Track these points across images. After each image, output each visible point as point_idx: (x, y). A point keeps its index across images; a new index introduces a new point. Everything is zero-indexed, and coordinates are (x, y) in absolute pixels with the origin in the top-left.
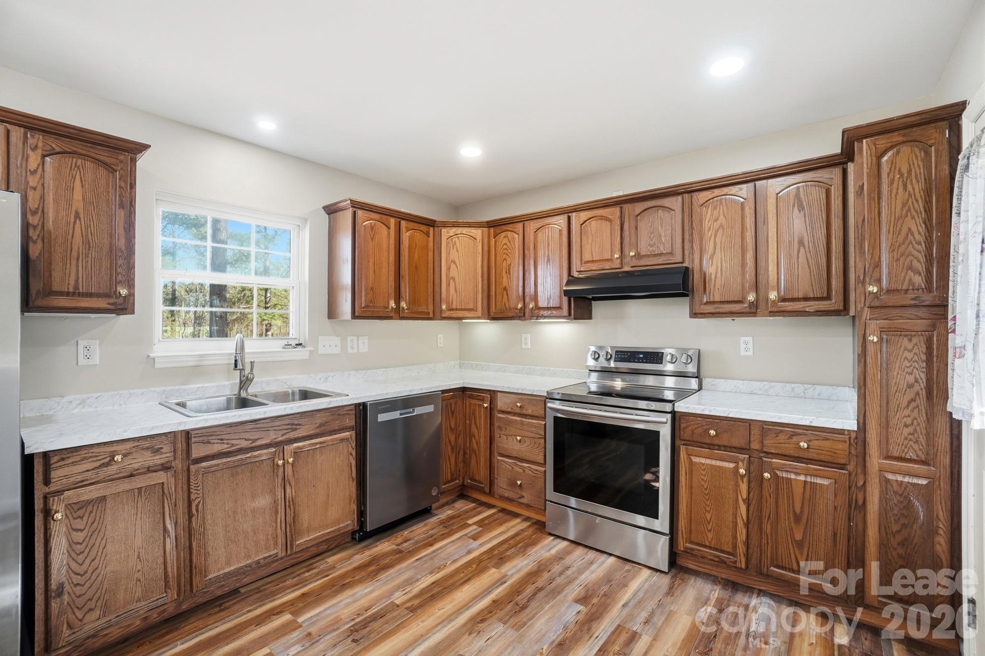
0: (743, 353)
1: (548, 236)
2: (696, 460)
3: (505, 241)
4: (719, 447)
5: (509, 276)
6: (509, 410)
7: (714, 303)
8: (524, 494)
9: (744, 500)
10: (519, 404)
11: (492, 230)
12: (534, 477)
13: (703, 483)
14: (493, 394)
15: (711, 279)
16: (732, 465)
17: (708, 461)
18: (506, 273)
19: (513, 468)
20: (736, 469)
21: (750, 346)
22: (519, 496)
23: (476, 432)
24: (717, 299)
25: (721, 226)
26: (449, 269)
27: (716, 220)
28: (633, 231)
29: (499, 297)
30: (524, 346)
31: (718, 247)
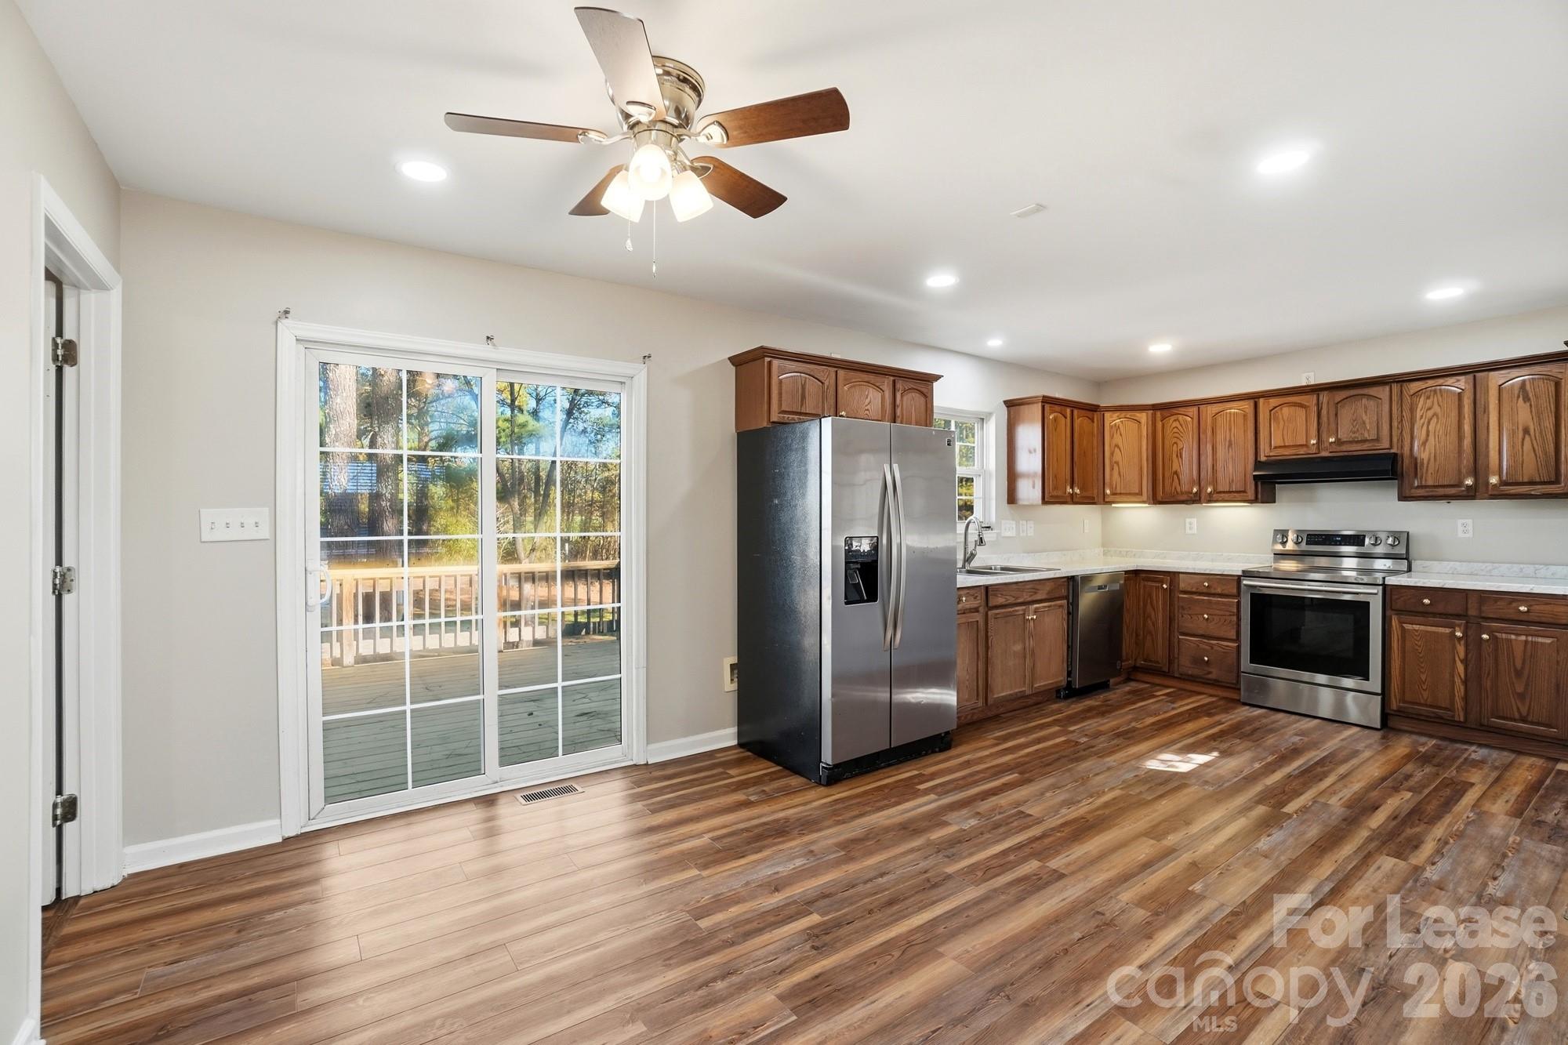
0: (1461, 535)
1: (1230, 420)
2: (1408, 627)
3: (1176, 424)
4: (1434, 615)
5: (1180, 459)
6: (1194, 590)
7: (1426, 487)
8: (1211, 670)
9: (1462, 661)
10: (1206, 584)
11: (1158, 414)
12: (1224, 652)
13: (1417, 647)
14: (1173, 576)
15: (1422, 464)
16: (1448, 631)
17: (1422, 628)
18: (1177, 456)
19: (1198, 646)
20: (1453, 634)
22: (1205, 672)
23: (1153, 613)
24: (1430, 482)
25: (1435, 414)
26: (1112, 454)
27: (1429, 409)
28: (1332, 418)
29: (1167, 482)
30: (1188, 531)
31: (1431, 435)
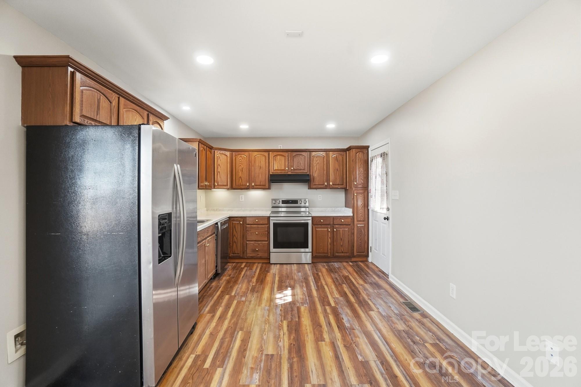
0: (319, 199)
1: (260, 159)
2: (317, 229)
3: (240, 158)
4: (323, 225)
5: (242, 172)
6: (252, 223)
7: (316, 185)
8: (259, 253)
9: (330, 238)
10: (257, 221)
11: (234, 153)
12: (263, 246)
13: (319, 235)
14: (244, 218)
15: (315, 178)
16: (326, 229)
17: (320, 229)
18: (241, 171)
19: (254, 245)
20: (328, 230)
21: (321, 197)
22: (257, 254)
23: (236, 234)
24: (317, 184)
25: (318, 163)
26: (217, 168)
27: (317, 161)
28: (292, 161)
29: (237, 181)
30: (241, 200)
31: (317, 169)
